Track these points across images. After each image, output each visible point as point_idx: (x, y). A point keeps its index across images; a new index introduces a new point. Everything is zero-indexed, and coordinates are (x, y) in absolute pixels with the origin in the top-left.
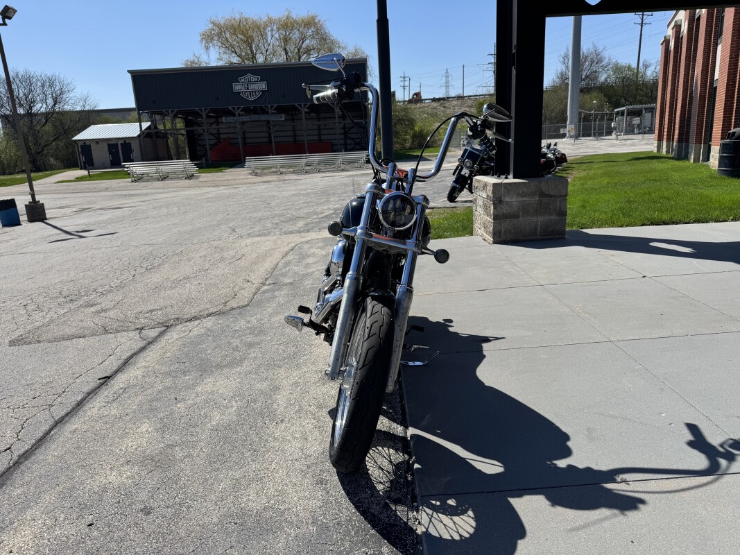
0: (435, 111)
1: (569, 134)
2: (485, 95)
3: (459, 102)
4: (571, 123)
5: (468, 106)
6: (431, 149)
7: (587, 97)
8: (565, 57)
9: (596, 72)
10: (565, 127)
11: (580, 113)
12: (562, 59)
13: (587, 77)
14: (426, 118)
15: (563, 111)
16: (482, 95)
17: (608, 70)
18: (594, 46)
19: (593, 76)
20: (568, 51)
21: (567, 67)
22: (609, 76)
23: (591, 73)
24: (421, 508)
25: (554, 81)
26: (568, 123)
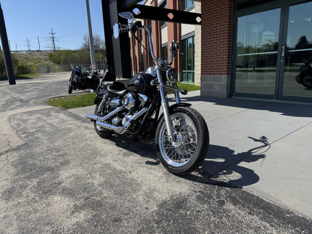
0: (27, 56)
1: (93, 69)
2: (52, 51)
3: (39, 53)
4: (93, 64)
5: (44, 55)
6: (30, 74)
7: (97, 54)
8: (85, 37)
9: (98, 44)
10: (91, 65)
11: (96, 60)
12: (84, 38)
13: (95, 46)
14: (23, 60)
15: (89, 59)
16: (50, 51)
17: (103, 44)
18: (96, 34)
19: (97, 46)
20: (86, 35)
21: (86, 42)
22: (103, 47)
23: (97, 45)
24: (219, 176)
25: (82, 47)
26: (92, 64)
